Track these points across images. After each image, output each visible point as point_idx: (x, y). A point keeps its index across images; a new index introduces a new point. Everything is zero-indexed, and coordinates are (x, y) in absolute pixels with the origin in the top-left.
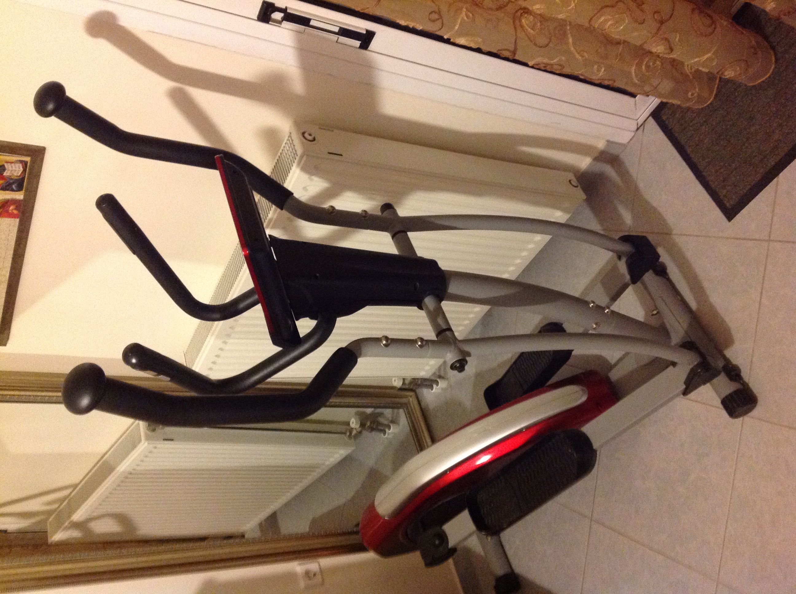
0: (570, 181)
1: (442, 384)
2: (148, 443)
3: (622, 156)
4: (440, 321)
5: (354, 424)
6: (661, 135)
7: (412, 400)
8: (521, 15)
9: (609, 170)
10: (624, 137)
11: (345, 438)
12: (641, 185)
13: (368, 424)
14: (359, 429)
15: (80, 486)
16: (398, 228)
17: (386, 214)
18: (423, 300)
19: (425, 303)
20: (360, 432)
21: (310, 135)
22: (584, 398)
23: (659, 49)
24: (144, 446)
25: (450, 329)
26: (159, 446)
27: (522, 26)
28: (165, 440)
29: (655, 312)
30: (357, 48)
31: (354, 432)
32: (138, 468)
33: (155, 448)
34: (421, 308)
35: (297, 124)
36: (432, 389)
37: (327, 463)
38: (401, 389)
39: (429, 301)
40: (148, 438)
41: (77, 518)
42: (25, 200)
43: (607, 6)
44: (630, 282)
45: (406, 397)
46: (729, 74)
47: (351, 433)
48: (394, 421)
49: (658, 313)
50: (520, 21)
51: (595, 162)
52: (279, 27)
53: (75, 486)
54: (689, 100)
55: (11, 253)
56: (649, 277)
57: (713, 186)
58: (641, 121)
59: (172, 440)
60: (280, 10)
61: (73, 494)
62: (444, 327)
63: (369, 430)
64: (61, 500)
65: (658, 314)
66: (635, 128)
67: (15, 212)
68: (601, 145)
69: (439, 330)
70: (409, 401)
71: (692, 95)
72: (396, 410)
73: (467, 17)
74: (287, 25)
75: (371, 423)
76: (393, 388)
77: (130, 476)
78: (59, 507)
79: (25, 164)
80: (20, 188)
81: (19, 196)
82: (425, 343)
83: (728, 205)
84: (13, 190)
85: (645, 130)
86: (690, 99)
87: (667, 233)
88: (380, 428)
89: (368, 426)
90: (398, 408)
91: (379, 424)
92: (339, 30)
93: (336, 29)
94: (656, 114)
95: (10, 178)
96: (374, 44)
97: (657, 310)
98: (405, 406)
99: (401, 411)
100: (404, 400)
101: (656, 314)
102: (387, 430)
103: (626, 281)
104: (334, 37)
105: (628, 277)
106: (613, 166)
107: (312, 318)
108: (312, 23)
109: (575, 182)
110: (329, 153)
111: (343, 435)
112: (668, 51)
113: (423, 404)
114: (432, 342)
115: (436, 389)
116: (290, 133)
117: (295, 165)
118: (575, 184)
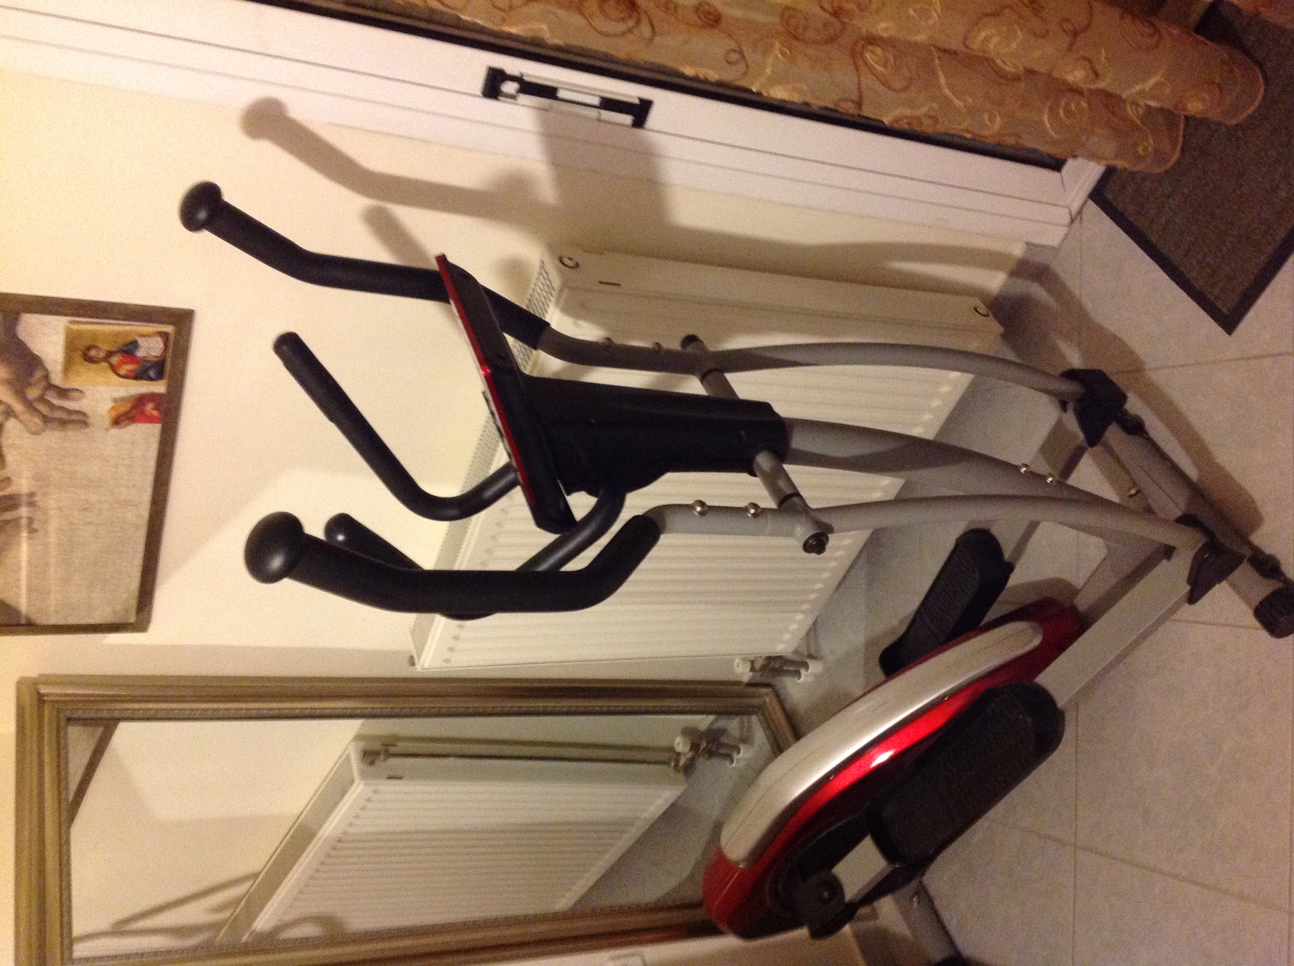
0: (976, 309)
1: (815, 667)
2: (365, 784)
3: (1056, 267)
4: (781, 483)
5: (681, 745)
6: (1108, 222)
7: (769, 700)
8: (863, 47)
9: (1036, 290)
10: (1052, 237)
11: (669, 770)
12: (1088, 305)
13: (704, 745)
14: (690, 755)
15: (262, 875)
16: (710, 365)
17: (689, 349)
18: (754, 458)
19: (757, 463)
20: (692, 760)
21: (570, 259)
22: (1037, 641)
23: (1076, 76)
24: (358, 790)
25: (798, 495)
26: (382, 788)
27: (866, 63)
28: (390, 778)
29: (1133, 491)
30: (627, 126)
31: (682, 761)
32: (352, 830)
33: (376, 792)
34: (753, 474)
35: (551, 248)
36: (800, 677)
37: (646, 815)
38: (750, 684)
39: (763, 460)
40: (364, 776)
41: (261, 925)
42: (169, 392)
43: (987, 15)
44: (1085, 444)
45: (760, 696)
46: (1195, 107)
47: (677, 761)
48: (746, 740)
49: (1138, 492)
50: (862, 56)
51: (1012, 280)
52: (514, 104)
53: (256, 875)
54: (1139, 158)
55: (150, 479)
56: (1113, 434)
57: (1197, 286)
58: (1075, 207)
59: (400, 778)
60: (513, 78)
61: (252, 890)
62: (789, 492)
63: (707, 755)
64: (236, 902)
65: (1139, 494)
66: (1067, 219)
67: (155, 413)
68: (1018, 251)
69: (782, 497)
70: (765, 702)
71: (1145, 149)
72: (745, 718)
73: (783, 54)
74: (525, 99)
75: (708, 743)
76: (738, 683)
77: (339, 845)
78: (232, 914)
79: (165, 336)
80: (160, 376)
81: (159, 387)
82: (760, 512)
83: (1225, 310)
84: (150, 379)
85: (1084, 219)
86: (1140, 156)
87: (1137, 368)
88: (722, 751)
89: (704, 749)
90: (750, 714)
91: (721, 745)
92: (601, 103)
93: (596, 101)
94: (1098, 195)
95: (144, 359)
96: (654, 119)
97: (1138, 488)
98: (760, 710)
99: (754, 718)
100: (756, 701)
101: (1135, 495)
102: (735, 756)
103: (1079, 442)
104: (594, 113)
105: (1081, 436)
106: (1042, 284)
107: (591, 493)
108: (562, 94)
109: (982, 309)
110: (601, 283)
111: (664, 767)
112: (1092, 76)
113: (788, 706)
114: (772, 511)
115: (806, 677)
116: (542, 262)
117: (552, 305)
118: (984, 312)
